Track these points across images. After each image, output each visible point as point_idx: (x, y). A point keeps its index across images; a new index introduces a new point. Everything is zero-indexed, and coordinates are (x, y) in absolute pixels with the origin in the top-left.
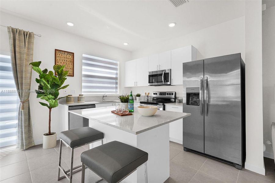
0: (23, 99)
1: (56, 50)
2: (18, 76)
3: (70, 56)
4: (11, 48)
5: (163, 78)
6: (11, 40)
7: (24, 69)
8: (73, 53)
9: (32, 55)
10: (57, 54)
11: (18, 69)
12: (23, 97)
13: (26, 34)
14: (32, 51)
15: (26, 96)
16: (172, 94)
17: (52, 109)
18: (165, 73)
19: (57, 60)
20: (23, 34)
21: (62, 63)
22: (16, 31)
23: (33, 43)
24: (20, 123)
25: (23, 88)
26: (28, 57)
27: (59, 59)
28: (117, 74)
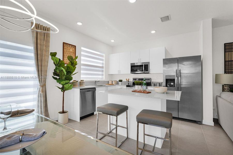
0: (42, 83)
1: (64, 43)
2: (39, 64)
3: (73, 49)
4: (34, 41)
5: (144, 68)
6: (35, 34)
7: (43, 58)
8: (75, 46)
9: (49, 46)
10: (64, 46)
11: (39, 58)
12: (42, 82)
13: (45, 29)
14: (49, 43)
15: (44, 81)
16: (149, 80)
17: (65, 92)
18: (145, 65)
19: (64, 51)
20: (43, 28)
21: (68, 53)
22: (38, 26)
23: (50, 36)
24: (39, 104)
25: (43, 74)
26: (46, 48)
27: (66, 51)
28: (103, 64)
